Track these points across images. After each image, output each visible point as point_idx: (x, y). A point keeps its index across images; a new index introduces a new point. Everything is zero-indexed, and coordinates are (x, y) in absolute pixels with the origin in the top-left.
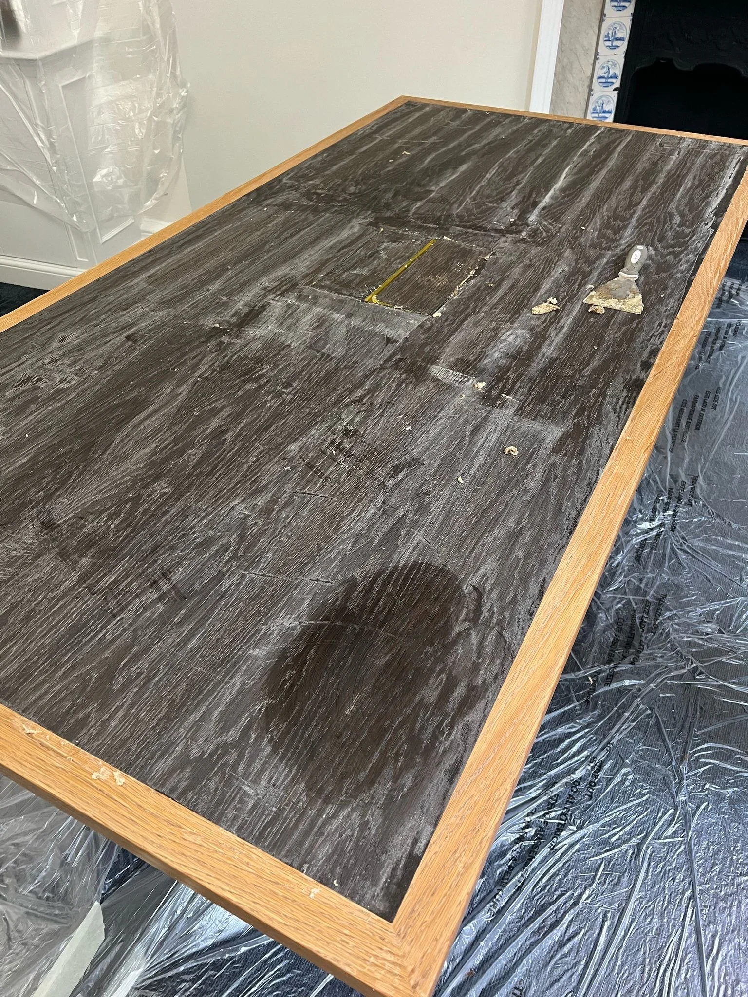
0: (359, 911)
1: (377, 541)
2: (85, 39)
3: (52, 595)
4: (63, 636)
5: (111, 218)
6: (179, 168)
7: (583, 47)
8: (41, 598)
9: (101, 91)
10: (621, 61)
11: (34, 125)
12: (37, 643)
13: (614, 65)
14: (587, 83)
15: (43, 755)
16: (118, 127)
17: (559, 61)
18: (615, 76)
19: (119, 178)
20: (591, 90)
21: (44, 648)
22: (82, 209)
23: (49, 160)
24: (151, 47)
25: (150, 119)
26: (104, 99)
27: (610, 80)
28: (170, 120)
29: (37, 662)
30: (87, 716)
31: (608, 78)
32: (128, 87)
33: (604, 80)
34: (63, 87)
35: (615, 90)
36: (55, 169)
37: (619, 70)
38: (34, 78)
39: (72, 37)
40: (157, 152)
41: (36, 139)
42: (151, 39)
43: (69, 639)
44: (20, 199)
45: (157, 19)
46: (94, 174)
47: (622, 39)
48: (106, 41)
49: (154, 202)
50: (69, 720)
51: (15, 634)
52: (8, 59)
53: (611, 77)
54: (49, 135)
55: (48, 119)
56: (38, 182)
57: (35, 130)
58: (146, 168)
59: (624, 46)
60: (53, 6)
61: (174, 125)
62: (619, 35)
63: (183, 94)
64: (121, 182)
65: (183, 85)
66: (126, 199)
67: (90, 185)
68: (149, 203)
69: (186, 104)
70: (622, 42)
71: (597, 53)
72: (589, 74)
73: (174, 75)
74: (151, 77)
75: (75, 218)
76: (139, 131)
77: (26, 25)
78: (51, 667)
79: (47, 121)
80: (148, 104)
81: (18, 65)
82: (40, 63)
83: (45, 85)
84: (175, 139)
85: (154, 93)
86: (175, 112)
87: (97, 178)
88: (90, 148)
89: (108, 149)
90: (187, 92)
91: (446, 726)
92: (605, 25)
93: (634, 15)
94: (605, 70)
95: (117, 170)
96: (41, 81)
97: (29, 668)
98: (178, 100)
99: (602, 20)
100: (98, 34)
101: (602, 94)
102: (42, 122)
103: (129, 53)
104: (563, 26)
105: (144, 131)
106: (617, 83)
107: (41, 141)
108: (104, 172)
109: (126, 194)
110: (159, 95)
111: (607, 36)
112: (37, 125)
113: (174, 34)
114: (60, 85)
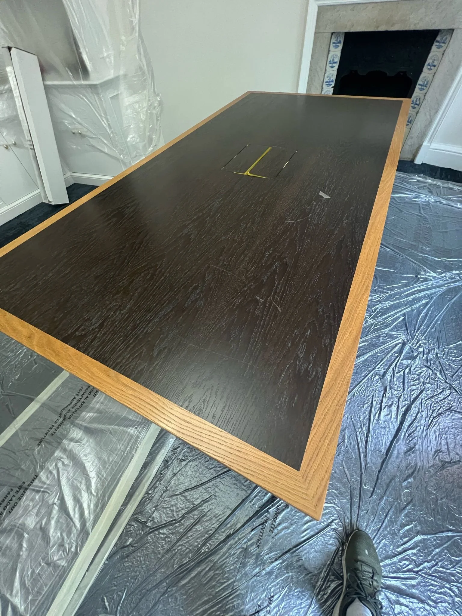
0: (282, 465)
1: (265, 281)
2: (116, 75)
3: (122, 312)
4: (129, 331)
5: (136, 156)
6: (160, 133)
7: (320, 67)
8: (117, 314)
9: (126, 99)
10: (335, 73)
11: (101, 116)
12: (117, 335)
13: (332, 76)
14: (321, 85)
15: (124, 389)
16: (134, 116)
17: (310, 75)
18: (332, 81)
19: (137, 139)
20: (322, 88)
21: (121, 337)
22: (124, 153)
23: (109, 131)
24: (144, 77)
25: (147, 111)
26: (127, 104)
27: (330, 83)
28: (154, 112)
29: (118, 344)
30: (142, 369)
31: (330, 82)
32: (136, 98)
33: (328, 83)
34: (111, 98)
35: (332, 88)
36: (112, 135)
37: (334, 78)
38: (98, 94)
39: (111, 75)
40: (151, 126)
41: (103, 123)
42: (143, 73)
43: (131, 333)
44: (100, 150)
45: (145, 63)
46: (127, 137)
47: (336, 63)
48: (125, 76)
49: (152, 148)
50: (135, 371)
51: (107, 331)
52: (86, 85)
53: (331, 82)
54: (107, 120)
55: (106, 113)
56: (106, 142)
57: (101, 118)
58: (147, 134)
59: (336, 66)
60: (101, 58)
61: (156, 114)
62: (335, 61)
63: (159, 99)
64: (138, 140)
65: (158, 95)
66: (141, 148)
67: (126, 142)
68: (150, 149)
69: (160, 103)
70: (336, 64)
71: (326, 70)
72: (322, 80)
73: (154, 91)
74: (145, 92)
75: (122, 156)
76: (143, 117)
77: (90, 67)
78: (125, 346)
79: (106, 114)
80: (145, 105)
81: (91, 88)
82: (99, 86)
83: (102, 97)
84: (157, 120)
85: (147, 99)
86: (156, 108)
87: (129, 139)
88: (124, 126)
89: (132, 126)
90: (160, 98)
91: (311, 368)
92: (330, 56)
93: (343, 50)
94: (329, 78)
95: (136, 136)
96: (100, 95)
97: (114, 348)
98: (157, 102)
99: (328, 54)
100: (122, 72)
101: (327, 90)
102: (104, 114)
103: (135, 81)
104: (312, 58)
105: (145, 117)
106: (333, 84)
107: (104, 123)
108: (131, 136)
109: (141, 146)
110: (149, 100)
111: (330, 61)
112: (102, 116)
113: (152, 70)
114: (109, 97)
